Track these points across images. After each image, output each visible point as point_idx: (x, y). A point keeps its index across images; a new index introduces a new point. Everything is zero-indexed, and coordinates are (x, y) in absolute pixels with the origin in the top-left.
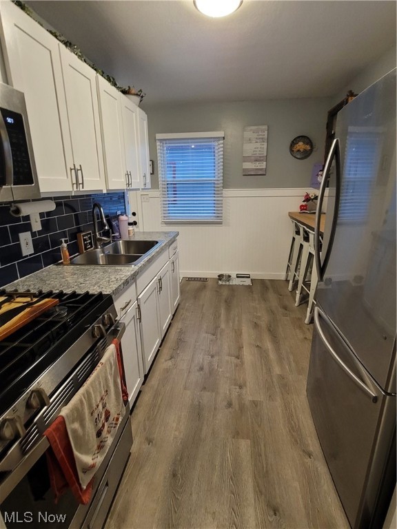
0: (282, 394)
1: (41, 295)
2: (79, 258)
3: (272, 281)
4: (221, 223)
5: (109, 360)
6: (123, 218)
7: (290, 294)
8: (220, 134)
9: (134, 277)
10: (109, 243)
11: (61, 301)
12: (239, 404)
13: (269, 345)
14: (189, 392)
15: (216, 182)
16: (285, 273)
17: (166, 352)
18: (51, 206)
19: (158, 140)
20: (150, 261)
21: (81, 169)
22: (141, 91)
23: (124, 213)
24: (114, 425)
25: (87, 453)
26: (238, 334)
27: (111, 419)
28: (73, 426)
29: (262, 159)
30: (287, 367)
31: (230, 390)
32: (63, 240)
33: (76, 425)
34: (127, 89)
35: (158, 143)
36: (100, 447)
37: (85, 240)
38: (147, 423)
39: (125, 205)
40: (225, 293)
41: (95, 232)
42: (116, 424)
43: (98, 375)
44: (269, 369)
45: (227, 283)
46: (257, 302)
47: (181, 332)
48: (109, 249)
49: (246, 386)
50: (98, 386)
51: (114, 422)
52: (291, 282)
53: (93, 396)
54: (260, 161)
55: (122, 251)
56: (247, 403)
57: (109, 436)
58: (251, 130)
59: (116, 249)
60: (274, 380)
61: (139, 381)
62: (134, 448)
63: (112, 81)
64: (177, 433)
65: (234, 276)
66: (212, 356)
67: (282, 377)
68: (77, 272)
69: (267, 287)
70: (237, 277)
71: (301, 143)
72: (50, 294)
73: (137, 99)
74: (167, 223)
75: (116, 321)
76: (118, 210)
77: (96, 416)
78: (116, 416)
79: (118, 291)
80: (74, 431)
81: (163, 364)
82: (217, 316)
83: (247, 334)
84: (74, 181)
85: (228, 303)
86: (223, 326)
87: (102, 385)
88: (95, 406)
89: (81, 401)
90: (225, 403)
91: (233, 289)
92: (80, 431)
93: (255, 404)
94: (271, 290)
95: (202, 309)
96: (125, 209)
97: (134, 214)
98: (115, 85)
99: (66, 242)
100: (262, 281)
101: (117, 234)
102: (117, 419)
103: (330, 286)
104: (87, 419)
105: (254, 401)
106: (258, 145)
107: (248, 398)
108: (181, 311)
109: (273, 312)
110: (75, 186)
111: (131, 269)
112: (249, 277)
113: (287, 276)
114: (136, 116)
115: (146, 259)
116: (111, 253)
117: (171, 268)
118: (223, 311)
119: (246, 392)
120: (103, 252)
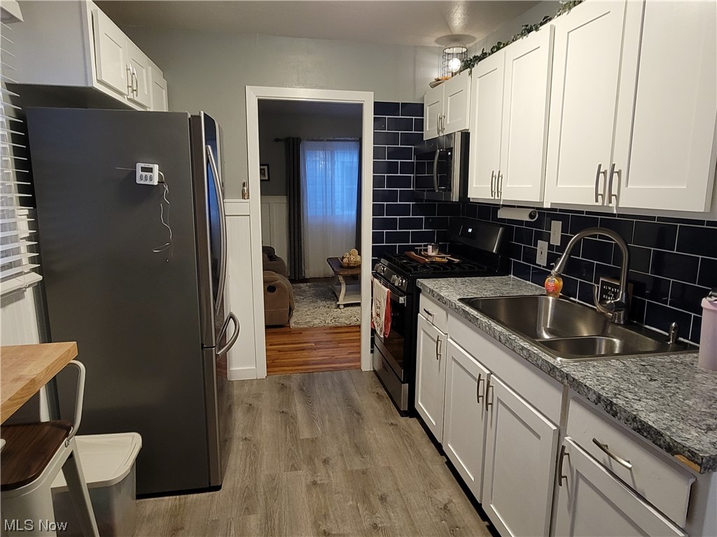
12: (314, 464)
31: (329, 476)
37: (605, 291)
49: (308, 487)
56: (304, 467)
90: (332, 462)
93: (294, 468)
105: (296, 470)
107: (304, 475)
119: (306, 479)
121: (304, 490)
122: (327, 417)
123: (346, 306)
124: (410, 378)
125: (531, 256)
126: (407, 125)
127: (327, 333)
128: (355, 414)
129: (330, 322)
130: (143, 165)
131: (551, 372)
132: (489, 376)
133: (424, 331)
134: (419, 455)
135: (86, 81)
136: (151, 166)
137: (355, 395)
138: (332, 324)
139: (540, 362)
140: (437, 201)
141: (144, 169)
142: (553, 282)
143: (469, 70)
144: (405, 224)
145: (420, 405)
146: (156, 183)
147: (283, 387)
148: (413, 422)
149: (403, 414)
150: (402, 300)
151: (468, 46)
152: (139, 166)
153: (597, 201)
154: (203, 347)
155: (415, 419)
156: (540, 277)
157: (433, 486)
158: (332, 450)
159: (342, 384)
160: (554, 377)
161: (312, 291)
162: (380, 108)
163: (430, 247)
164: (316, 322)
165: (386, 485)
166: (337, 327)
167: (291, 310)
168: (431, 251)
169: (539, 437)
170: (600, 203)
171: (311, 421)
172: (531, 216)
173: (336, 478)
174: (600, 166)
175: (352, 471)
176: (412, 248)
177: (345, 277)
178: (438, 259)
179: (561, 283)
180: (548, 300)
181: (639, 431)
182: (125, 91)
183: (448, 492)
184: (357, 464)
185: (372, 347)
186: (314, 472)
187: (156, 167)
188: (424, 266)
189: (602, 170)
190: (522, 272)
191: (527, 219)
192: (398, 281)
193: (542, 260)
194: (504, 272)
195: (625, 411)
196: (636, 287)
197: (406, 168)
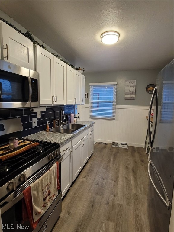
0: (135, 203)
1: (34, 141)
2: (52, 129)
3: (138, 148)
4: (115, 120)
5: (53, 169)
6: (73, 115)
7: (146, 155)
8: (116, 83)
9: (71, 138)
10: (66, 124)
11: (40, 144)
12: (112, 204)
13: (131, 178)
14: (90, 194)
15: (113, 102)
16: (144, 145)
17: (83, 174)
18: (45, 109)
19: (90, 85)
20: (79, 133)
21: (56, 97)
22: (83, 69)
23: (74, 113)
24: (52, 198)
25: (38, 206)
26: (118, 170)
27: (51, 195)
28: (34, 192)
29: (133, 93)
30: (139, 190)
31: (109, 197)
32: (48, 122)
33: (35, 192)
34: (78, 68)
35: (90, 87)
36: (44, 206)
37: (56, 122)
38: (69, 205)
39: (74, 110)
40: (115, 151)
41: (60, 120)
42: (53, 198)
43: (47, 174)
44: (130, 189)
45: (116, 146)
46: (129, 157)
47: (92, 166)
48: (65, 127)
49: (117, 196)
50: (47, 179)
51: (52, 197)
52: (147, 149)
53: (44, 182)
54: (133, 94)
55: (70, 128)
56: (116, 204)
57: (49, 202)
58: (128, 82)
59: (68, 127)
60: (132, 195)
61: (69, 185)
62: (62, 215)
63: (72, 66)
64: (81, 212)
65: (119, 144)
66: (104, 179)
67: (136, 195)
68: (50, 134)
69: (135, 151)
70: (121, 144)
71: (151, 87)
72: (38, 141)
73: (82, 71)
74: (92, 118)
75: (59, 155)
76: (71, 111)
77: (44, 191)
78: (53, 195)
79: (63, 143)
80: (34, 194)
81: (81, 179)
82: (109, 161)
83: (122, 171)
84: (53, 101)
85: (115, 155)
86: (111, 166)
87: (49, 179)
88: (44, 187)
89: (39, 183)
90: (106, 202)
91: (118, 149)
92: (36, 195)
94: (137, 152)
95: (103, 157)
96: (74, 111)
97: (79, 114)
98: (73, 67)
99: (49, 123)
100: (133, 147)
101: (69, 121)
102: (54, 196)
103: (158, 152)
104: (40, 192)
105: (120, 204)
106: (132, 88)
107: (117, 202)
108: (93, 157)
109: (136, 162)
110: (53, 102)
111: (70, 135)
112: (126, 145)
113: (145, 146)
114: (81, 77)
115: (78, 132)
116: (66, 128)
117: (89, 137)
118: (112, 159)
119: (117, 199)
120: (63, 128)
165: (94, 187)
173: (107, 195)
175: (101, 195)
184: (97, 198)
186: (113, 200)
193: (35, 125)
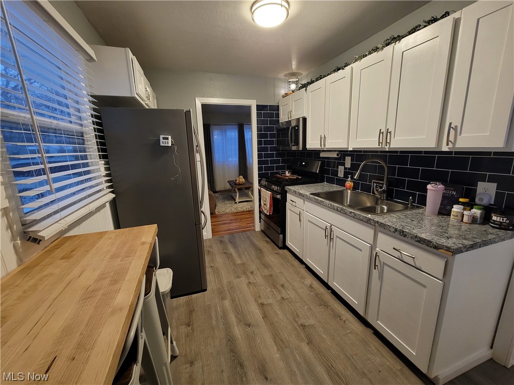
12: (247, 274)
14: (278, 271)
31: (255, 279)
44: (233, 302)
56: (243, 276)
60: (228, 295)
66: (283, 298)
79: (290, 191)
90: (255, 273)
105: (239, 278)
121: (246, 286)
122: (246, 253)
123: (239, 202)
124: (284, 232)
125: (336, 173)
126: (271, 115)
127: (234, 216)
128: (259, 251)
129: (234, 210)
130: (163, 136)
131: (368, 222)
132: (331, 226)
133: (290, 210)
134: (292, 265)
135: (132, 94)
136: (167, 136)
137: (256, 242)
138: (235, 211)
139: (361, 218)
140: (286, 151)
141: (164, 138)
142: (349, 183)
143: (305, 88)
144: (272, 162)
145: (289, 243)
146: (170, 145)
147: (221, 242)
148: (285, 251)
149: (280, 248)
150: (279, 196)
151: (299, 78)
152: (161, 137)
153: (379, 146)
154: (196, 225)
155: (286, 250)
156: (341, 182)
157: (303, 278)
158: (253, 267)
159: (248, 237)
160: (370, 224)
161: (221, 197)
162: (259, 108)
163: (287, 172)
164: (228, 211)
165: (282, 280)
166: (238, 213)
167: (216, 206)
168: (287, 174)
169: (361, 250)
170: (380, 147)
171: (240, 256)
172: (338, 155)
173: (259, 280)
174: (381, 130)
175: (265, 276)
176: (278, 173)
177: (239, 189)
178: (292, 177)
179: (353, 184)
180: (348, 192)
181: (419, 241)
182: (145, 99)
183: (310, 280)
184: (266, 272)
185: (260, 220)
186: (248, 278)
187: (170, 137)
188: (286, 180)
189: (389, 131)
190: (331, 181)
191: (336, 156)
192: (275, 188)
193: (341, 174)
194: (322, 181)
195: (411, 234)
196: (390, 183)
197: (272, 136)
